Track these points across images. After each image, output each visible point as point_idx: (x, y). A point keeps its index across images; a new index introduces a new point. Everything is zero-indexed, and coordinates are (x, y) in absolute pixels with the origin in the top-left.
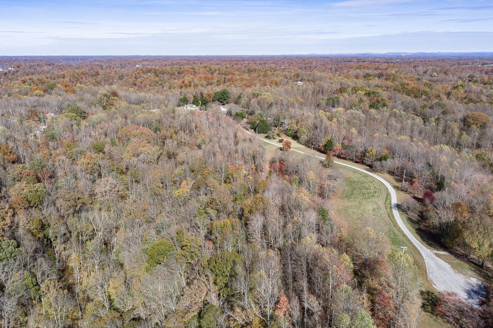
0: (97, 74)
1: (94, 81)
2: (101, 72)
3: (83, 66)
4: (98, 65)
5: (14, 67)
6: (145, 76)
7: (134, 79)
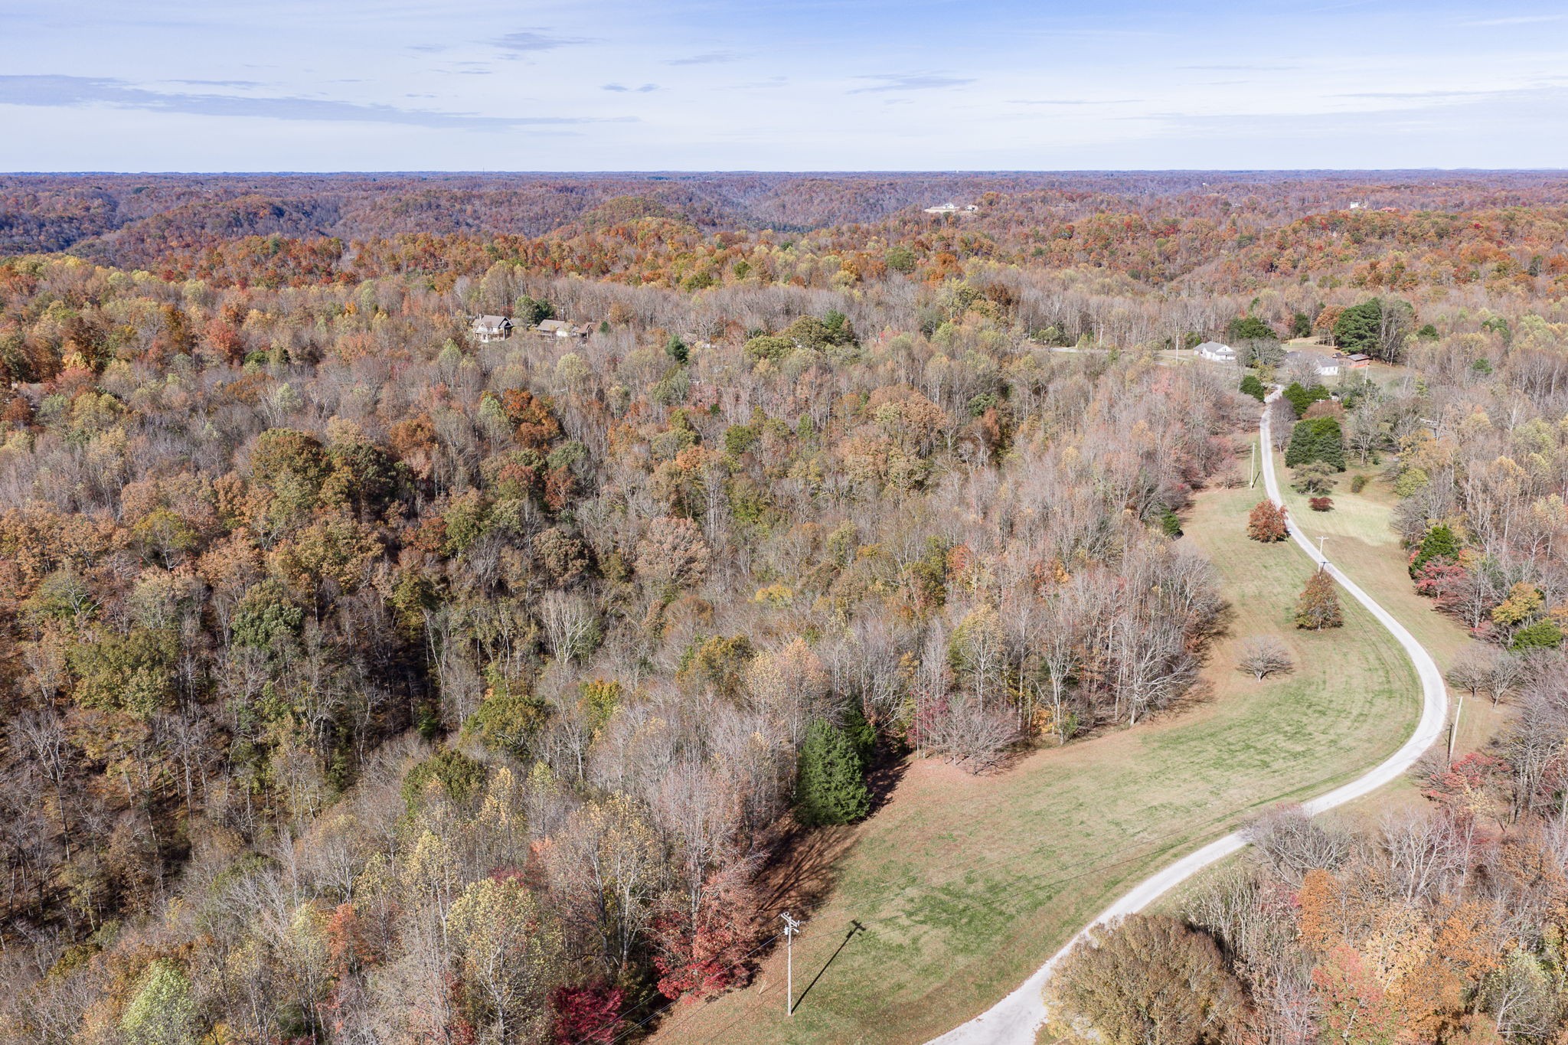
0: (1173, 228)
1: (1156, 249)
2: (1185, 224)
3: (1169, 204)
4: (1216, 200)
5: (980, 204)
6: (1315, 242)
7: (1274, 250)
